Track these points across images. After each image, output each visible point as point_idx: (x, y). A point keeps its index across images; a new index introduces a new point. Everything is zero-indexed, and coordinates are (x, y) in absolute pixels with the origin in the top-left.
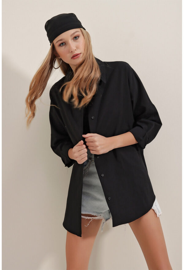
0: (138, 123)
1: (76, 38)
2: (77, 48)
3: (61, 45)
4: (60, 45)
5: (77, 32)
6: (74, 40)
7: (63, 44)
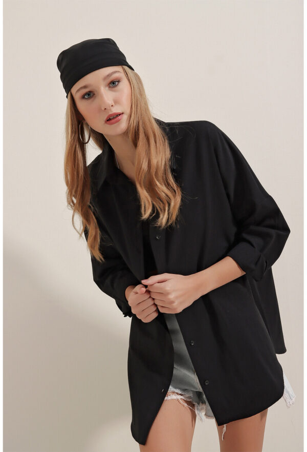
0: (245, 236)
1: (114, 84)
2: (116, 102)
3: (86, 97)
4: (83, 97)
5: (115, 72)
6: (110, 87)
7: (90, 95)
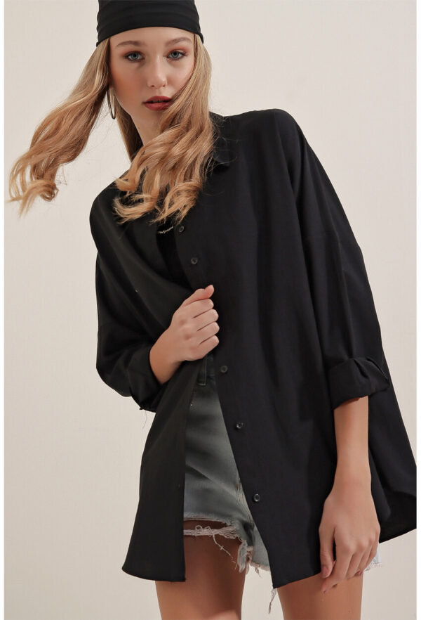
4: (126, 56)
5: (185, 39)
7: (136, 55)
